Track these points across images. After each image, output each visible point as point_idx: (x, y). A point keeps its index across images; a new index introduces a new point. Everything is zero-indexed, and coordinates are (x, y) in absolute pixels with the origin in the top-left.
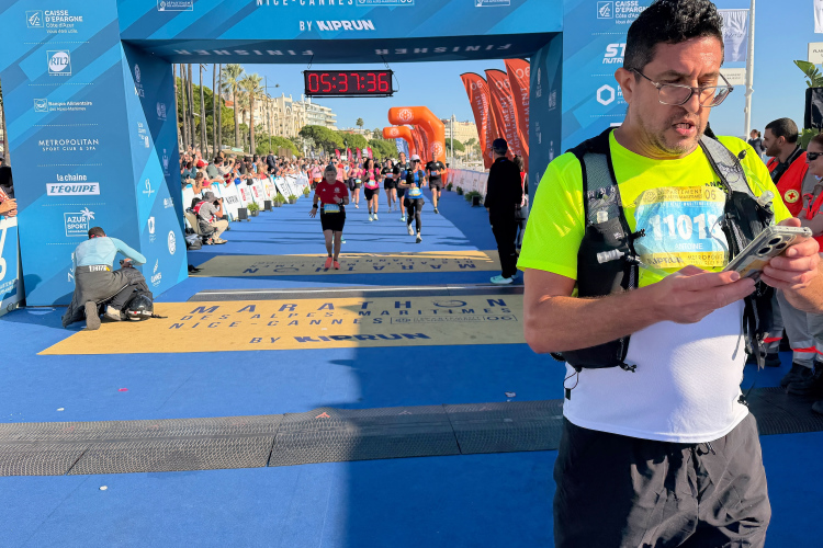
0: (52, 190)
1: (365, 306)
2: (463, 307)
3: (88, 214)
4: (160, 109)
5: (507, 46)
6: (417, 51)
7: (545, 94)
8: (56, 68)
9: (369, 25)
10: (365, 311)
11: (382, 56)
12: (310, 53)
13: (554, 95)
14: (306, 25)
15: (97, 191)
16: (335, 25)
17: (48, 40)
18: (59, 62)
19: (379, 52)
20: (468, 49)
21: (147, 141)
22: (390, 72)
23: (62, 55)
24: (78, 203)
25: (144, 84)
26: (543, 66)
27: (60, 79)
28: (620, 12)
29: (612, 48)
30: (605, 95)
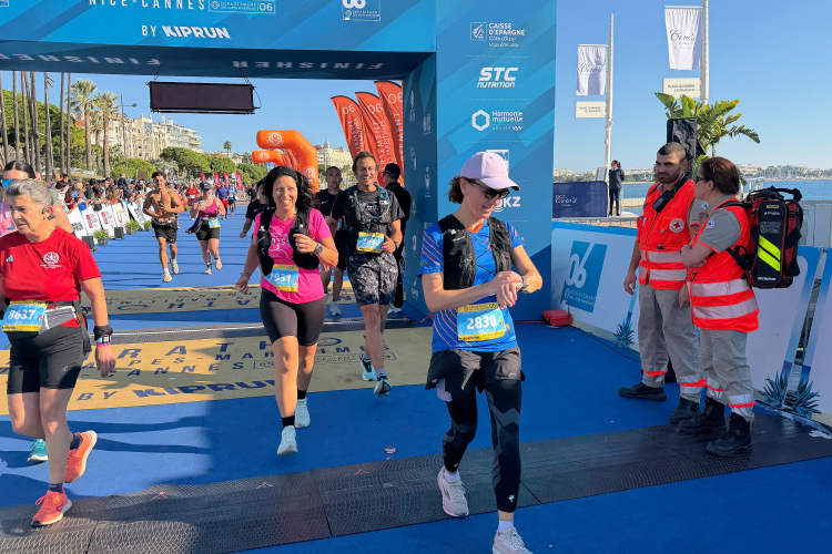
1: (224, 347)
2: (338, 346)
5: (378, 66)
6: (280, 65)
7: (420, 118)
9: (224, 33)
10: (223, 354)
11: (241, 69)
12: (156, 62)
13: (429, 119)
14: (149, 30)
16: (184, 32)
19: (236, 64)
20: (337, 65)
22: (251, 87)
26: (416, 88)
28: (494, 35)
29: (485, 72)
30: (482, 121)
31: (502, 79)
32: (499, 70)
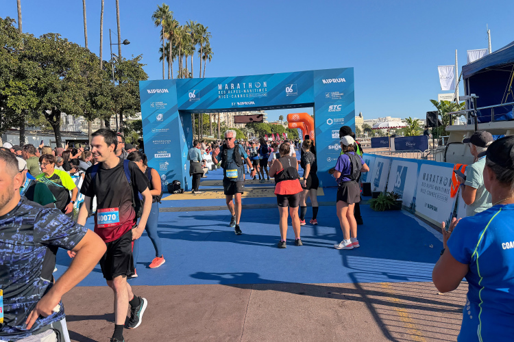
0: (156, 156)
3: (167, 163)
4: (188, 129)
8: (159, 119)
9: (253, 103)
14: (234, 104)
15: (170, 156)
16: (243, 103)
17: (157, 111)
18: (160, 117)
21: (184, 140)
23: (161, 115)
24: (164, 160)
25: (183, 122)
27: (160, 122)
28: (333, 96)
29: (331, 107)
30: (330, 122)
31: (336, 109)
32: (335, 106)
